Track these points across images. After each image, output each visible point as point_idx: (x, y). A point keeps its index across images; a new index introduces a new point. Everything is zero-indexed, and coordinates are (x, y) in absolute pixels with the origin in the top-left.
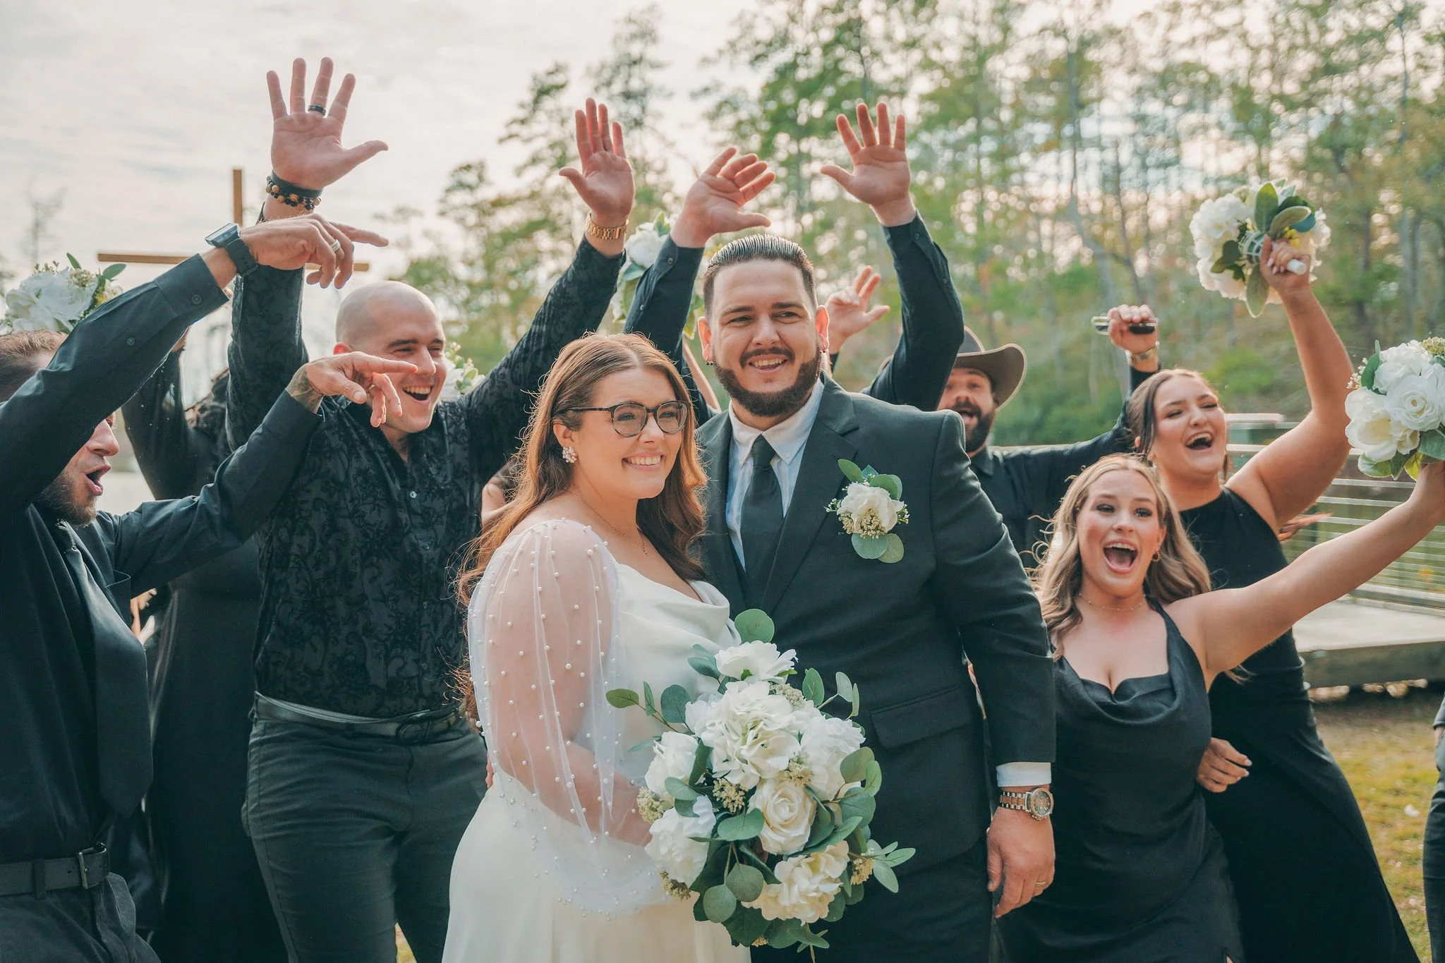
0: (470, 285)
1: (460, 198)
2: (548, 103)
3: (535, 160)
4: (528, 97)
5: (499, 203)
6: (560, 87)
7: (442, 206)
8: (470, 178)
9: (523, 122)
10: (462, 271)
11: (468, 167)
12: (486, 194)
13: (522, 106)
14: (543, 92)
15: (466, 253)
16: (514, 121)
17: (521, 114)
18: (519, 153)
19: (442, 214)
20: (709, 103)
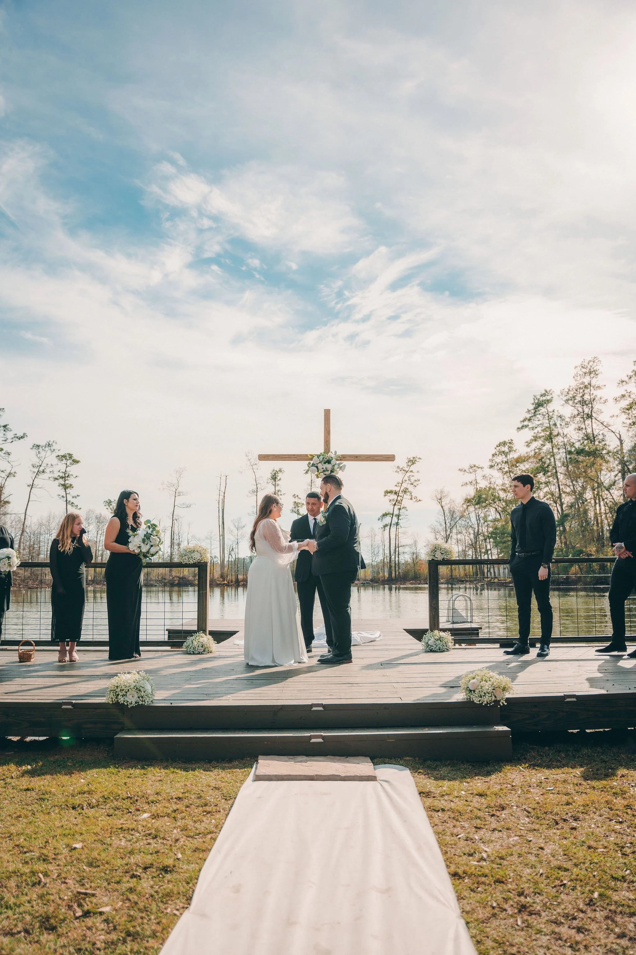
0: (506, 501)
1: (500, 459)
2: (542, 410)
3: (536, 439)
4: (531, 407)
5: (520, 460)
6: (549, 401)
7: (490, 463)
8: (506, 449)
9: (529, 420)
10: (502, 495)
11: (504, 443)
12: (513, 456)
13: (529, 411)
14: (539, 405)
15: (503, 484)
16: (524, 420)
17: (528, 416)
18: (528, 434)
19: (491, 467)
20: (625, 403)
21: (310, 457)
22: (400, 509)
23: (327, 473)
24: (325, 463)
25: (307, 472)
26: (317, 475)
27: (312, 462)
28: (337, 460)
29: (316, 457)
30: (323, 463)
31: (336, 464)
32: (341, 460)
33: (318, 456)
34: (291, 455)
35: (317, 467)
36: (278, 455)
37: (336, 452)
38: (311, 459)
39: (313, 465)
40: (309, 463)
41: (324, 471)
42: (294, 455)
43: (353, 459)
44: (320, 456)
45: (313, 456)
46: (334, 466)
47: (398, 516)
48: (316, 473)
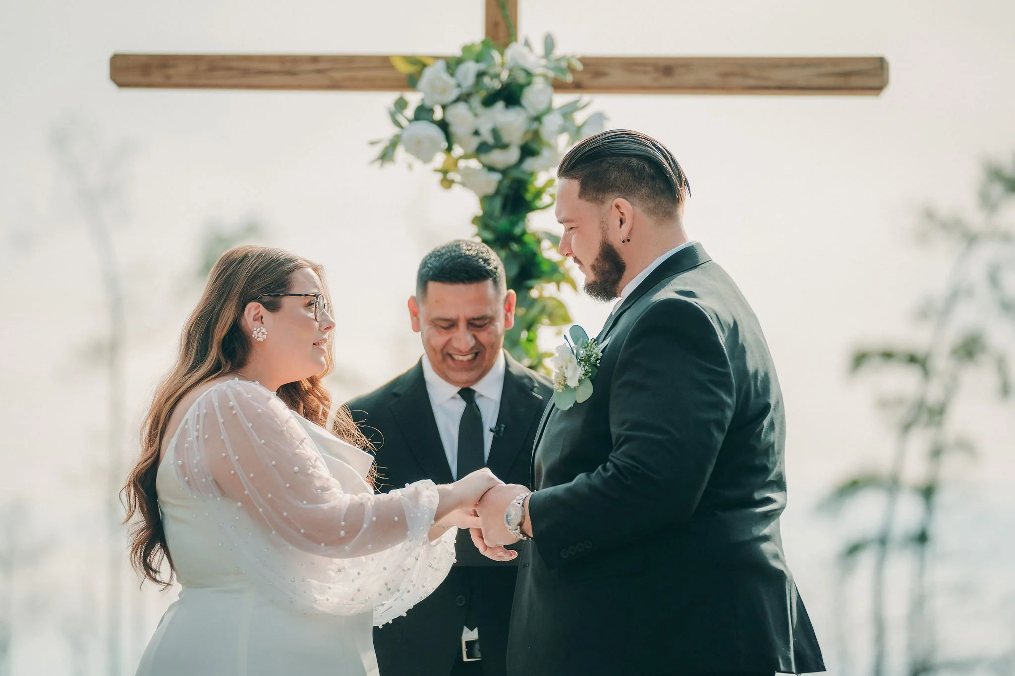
21: (405, 69)
22: (936, 453)
23: (499, 158)
24: (489, 101)
25: (386, 156)
26: (445, 172)
27: (414, 99)
28: (558, 86)
29: (435, 73)
30: (476, 101)
31: (549, 110)
32: (577, 86)
33: (452, 65)
34: (296, 60)
35: (444, 125)
36: (225, 58)
37: (549, 44)
38: (411, 82)
39: (423, 113)
40: (401, 104)
41: (483, 149)
42: (315, 59)
43: (645, 79)
44: (459, 61)
45: (420, 64)
46: (538, 119)
47: (928, 492)
48: (440, 159)
